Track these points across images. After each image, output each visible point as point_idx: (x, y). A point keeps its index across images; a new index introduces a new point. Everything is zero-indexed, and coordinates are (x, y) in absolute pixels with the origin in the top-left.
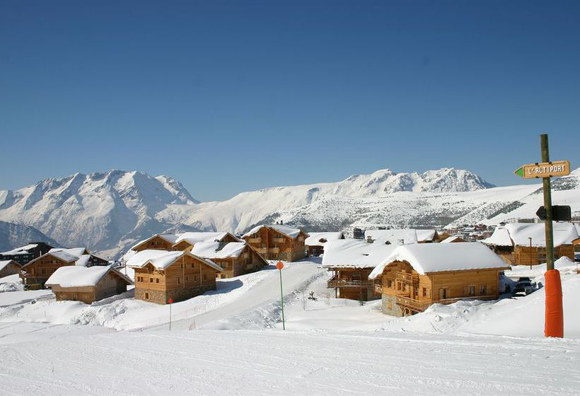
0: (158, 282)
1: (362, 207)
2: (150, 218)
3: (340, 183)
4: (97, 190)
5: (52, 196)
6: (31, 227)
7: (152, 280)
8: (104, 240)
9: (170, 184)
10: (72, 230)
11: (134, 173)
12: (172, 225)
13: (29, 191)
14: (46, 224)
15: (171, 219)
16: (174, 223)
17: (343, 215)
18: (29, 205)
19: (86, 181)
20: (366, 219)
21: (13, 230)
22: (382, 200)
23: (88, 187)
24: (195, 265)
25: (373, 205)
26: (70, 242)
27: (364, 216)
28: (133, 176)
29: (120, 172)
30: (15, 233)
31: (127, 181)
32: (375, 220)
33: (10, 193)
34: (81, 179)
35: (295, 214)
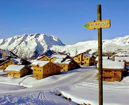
0: (40, 71)
1: (120, 48)
2: (48, 50)
3: (113, 40)
4: (31, 40)
5: (17, 41)
6: (10, 51)
7: (38, 70)
8: (33, 56)
9: (55, 38)
10: (23, 52)
11: (43, 35)
12: (55, 52)
13: (10, 40)
14: (15, 50)
15: (55, 50)
16: (56, 51)
17: (113, 51)
18: (9, 44)
19: (28, 36)
20: (121, 52)
21: (4, 52)
22: (127, 46)
23: (28, 39)
24: (53, 66)
25: (124, 48)
26: (22, 57)
27: (120, 52)
28: (43, 36)
29: (39, 34)
30: (5, 53)
31: (41, 37)
32: (124, 53)
33: (4, 40)
34: (26, 36)
35: (97, 50)
